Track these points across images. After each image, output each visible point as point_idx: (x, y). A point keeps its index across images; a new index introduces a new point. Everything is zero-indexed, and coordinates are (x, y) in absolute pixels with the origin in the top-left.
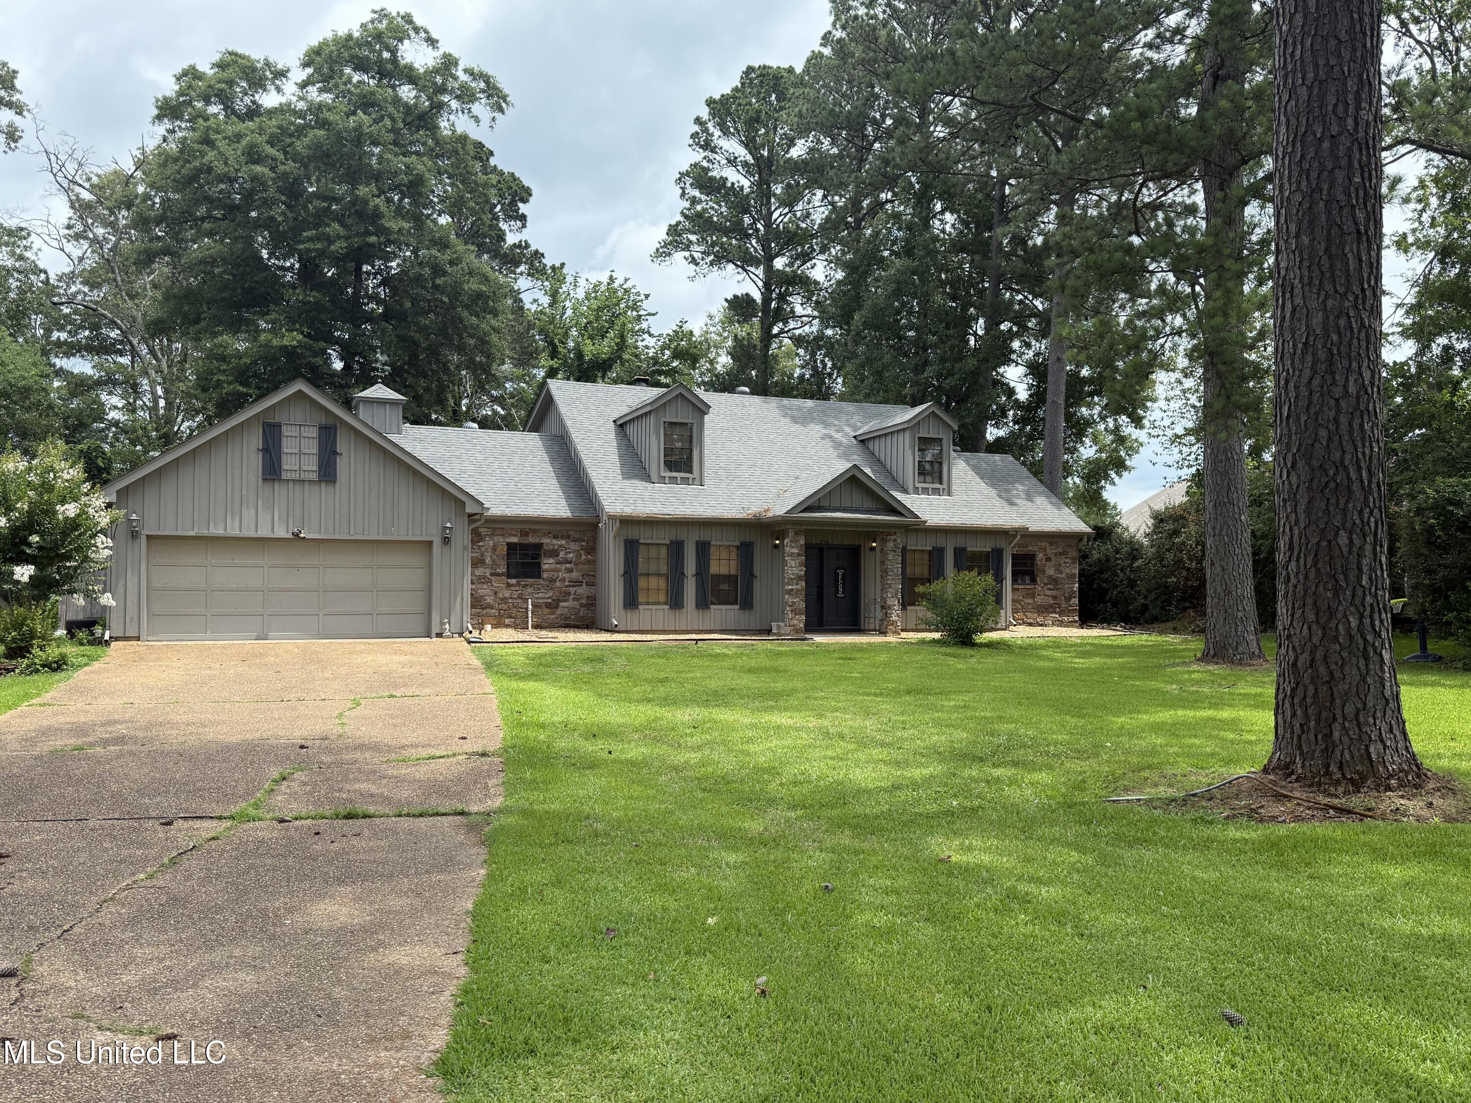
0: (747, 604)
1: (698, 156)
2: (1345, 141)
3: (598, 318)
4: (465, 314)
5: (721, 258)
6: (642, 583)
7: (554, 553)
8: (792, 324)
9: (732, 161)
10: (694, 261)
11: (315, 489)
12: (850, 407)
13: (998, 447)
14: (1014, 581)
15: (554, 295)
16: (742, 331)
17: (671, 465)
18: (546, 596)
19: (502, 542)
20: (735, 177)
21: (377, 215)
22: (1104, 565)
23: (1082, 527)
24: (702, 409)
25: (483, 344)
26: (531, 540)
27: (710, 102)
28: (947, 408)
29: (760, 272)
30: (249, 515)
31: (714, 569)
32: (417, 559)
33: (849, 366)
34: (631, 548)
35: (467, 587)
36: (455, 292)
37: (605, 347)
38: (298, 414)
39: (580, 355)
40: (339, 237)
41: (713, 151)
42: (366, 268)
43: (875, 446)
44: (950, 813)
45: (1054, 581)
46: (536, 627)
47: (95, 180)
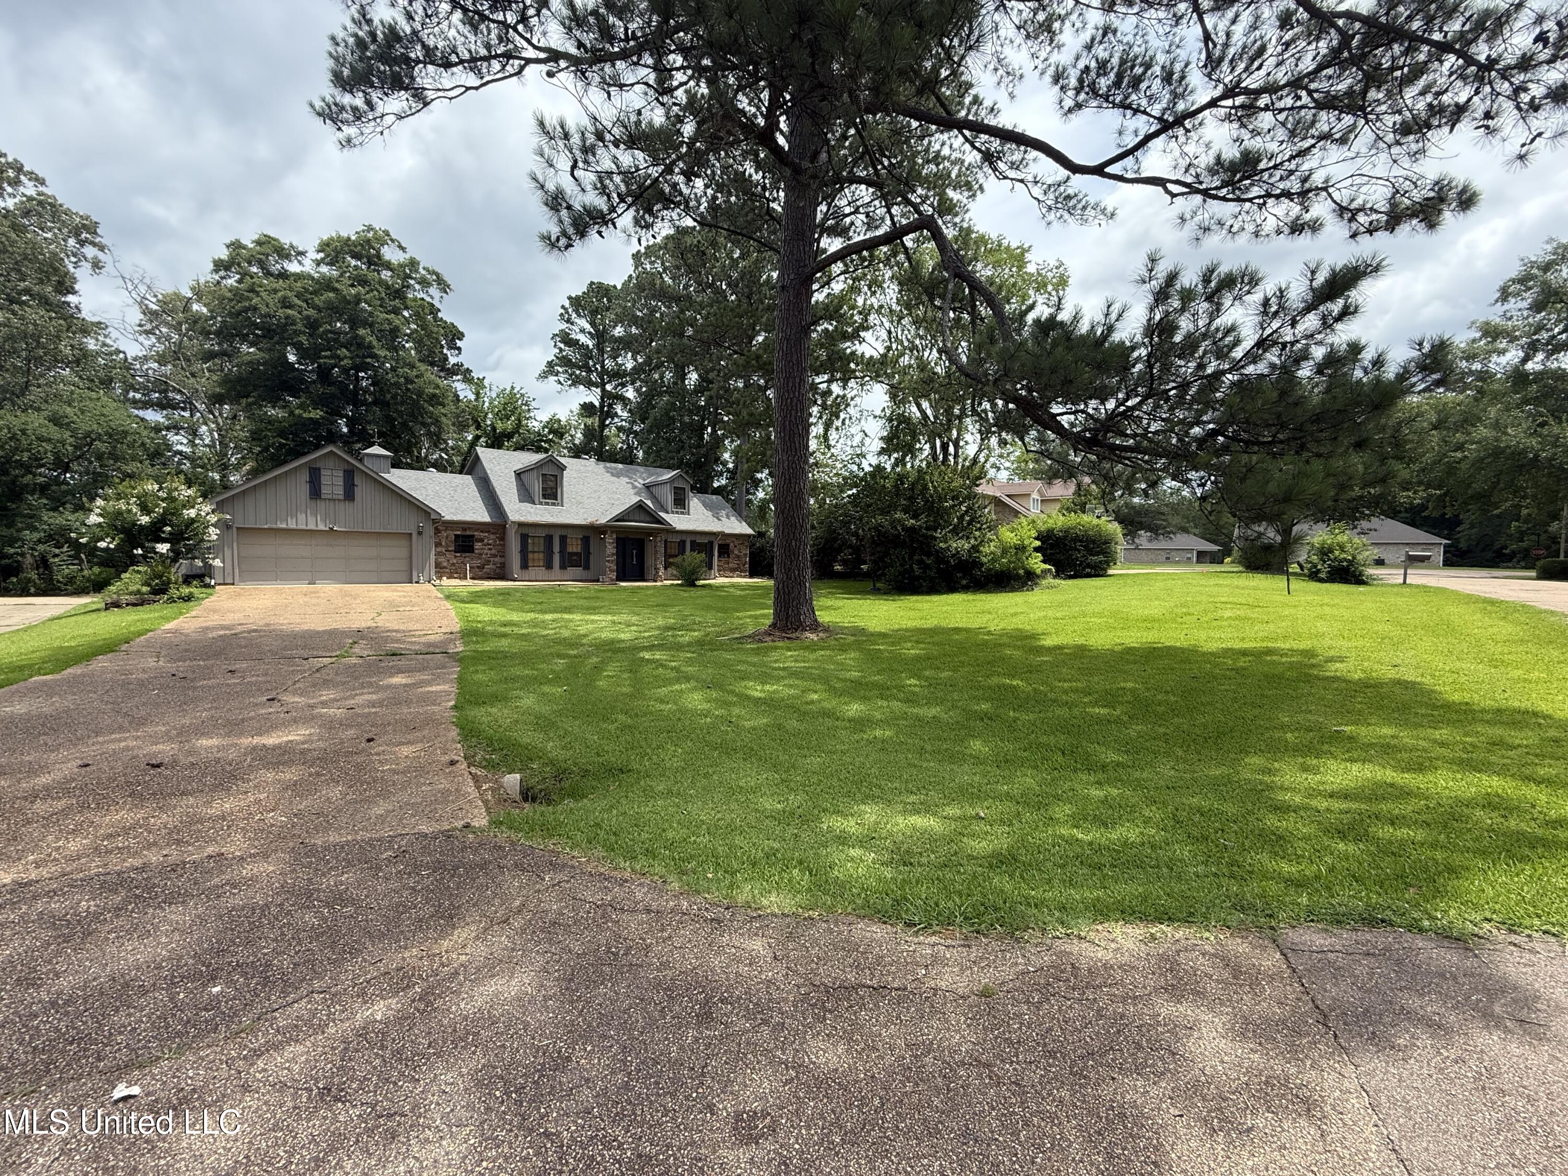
0: (587, 567)
1: (564, 326)
2: (795, 400)
3: (504, 409)
4: (426, 405)
5: (576, 382)
6: (530, 556)
7: (482, 540)
8: (616, 420)
9: (583, 331)
10: (560, 383)
11: (342, 504)
12: (641, 469)
13: (718, 491)
14: (719, 556)
15: (478, 394)
16: (589, 421)
17: (545, 496)
18: (478, 562)
19: (452, 534)
20: (584, 339)
21: (370, 346)
22: (762, 549)
23: (750, 531)
24: (562, 468)
25: (437, 422)
26: (468, 533)
27: (570, 298)
28: (687, 473)
29: (599, 390)
30: (302, 517)
31: (570, 549)
32: (404, 542)
33: (645, 446)
34: (524, 538)
35: (433, 557)
36: (420, 394)
37: (509, 425)
38: (331, 463)
39: (494, 429)
40: (346, 357)
41: (572, 324)
42: (362, 374)
43: (654, 490)
44: (653, 646)
45: (738, 557)
46: (472, 578)
47: (160, 297)
